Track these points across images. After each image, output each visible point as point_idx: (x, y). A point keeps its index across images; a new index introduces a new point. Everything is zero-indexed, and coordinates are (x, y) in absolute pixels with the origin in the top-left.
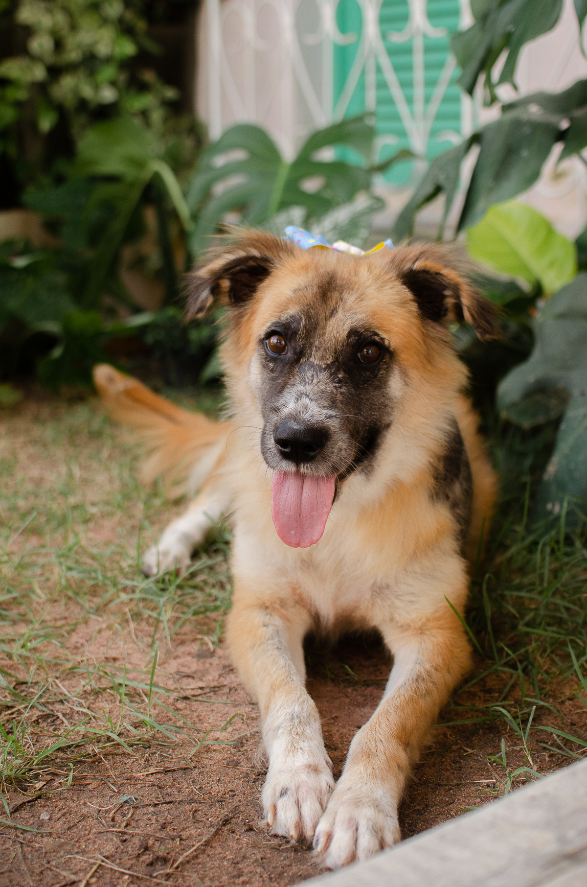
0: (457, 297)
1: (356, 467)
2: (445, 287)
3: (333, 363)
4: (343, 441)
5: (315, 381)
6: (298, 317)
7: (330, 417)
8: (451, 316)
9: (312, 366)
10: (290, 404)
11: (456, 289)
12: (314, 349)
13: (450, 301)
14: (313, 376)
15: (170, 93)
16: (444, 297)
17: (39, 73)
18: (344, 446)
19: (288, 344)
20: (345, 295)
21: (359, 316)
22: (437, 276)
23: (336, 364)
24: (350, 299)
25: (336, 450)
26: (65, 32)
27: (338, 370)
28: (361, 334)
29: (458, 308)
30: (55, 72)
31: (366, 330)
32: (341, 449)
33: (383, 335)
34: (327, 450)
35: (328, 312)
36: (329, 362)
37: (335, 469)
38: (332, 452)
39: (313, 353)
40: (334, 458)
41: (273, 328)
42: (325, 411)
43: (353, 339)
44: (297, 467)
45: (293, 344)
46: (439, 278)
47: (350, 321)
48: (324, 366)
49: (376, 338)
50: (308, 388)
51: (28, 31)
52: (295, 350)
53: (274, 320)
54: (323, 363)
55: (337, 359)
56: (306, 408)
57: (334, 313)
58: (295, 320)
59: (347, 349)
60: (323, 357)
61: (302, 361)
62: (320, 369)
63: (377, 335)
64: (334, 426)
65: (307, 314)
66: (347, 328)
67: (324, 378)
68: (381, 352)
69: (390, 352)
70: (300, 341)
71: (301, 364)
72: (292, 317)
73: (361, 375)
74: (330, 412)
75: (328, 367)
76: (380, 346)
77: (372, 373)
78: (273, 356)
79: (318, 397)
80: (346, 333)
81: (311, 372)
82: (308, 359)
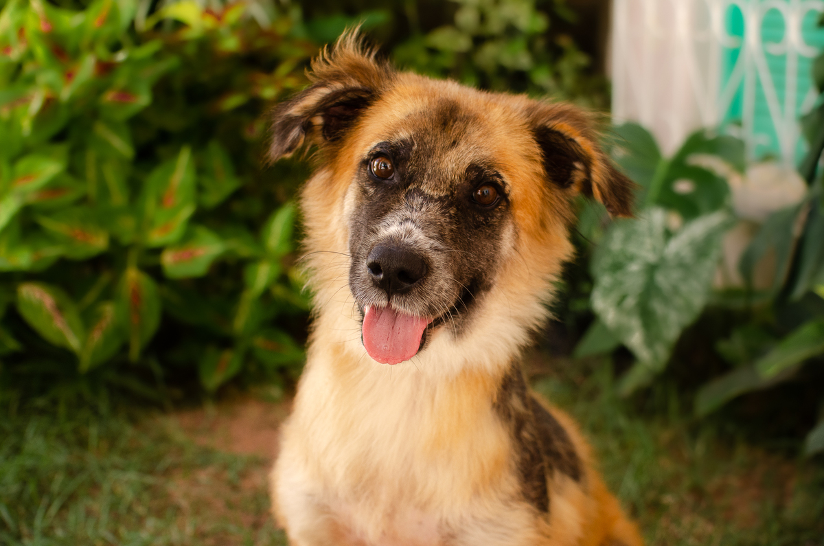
0: (588, 172)
1: (450, 318)
2: (577, 158)
3: (447, 196)
4: (446, 280)
5: (423, 209)
6: (410, 143)
7: (436, 249)
8: (575, 190)
9: (421, 194)
10: (392, 228)
11: (587, 163)
12: (426, 177)
13: (579, 176)
14: (422, 204)
16: (574, 169)
18: (446, 286)
19: (395, 169)
20: (470, 129)
21: (485, 153)
22: (570, 143)
23: (450, 198)
24: (475, 134)
25: (436, 288)
27: (450, 205)
28: (483, 171)
29: (588, 185)
31: (489, 167)
32: (442, 288)
33: (507, 179)
34: (427, 287)
35: (448, 143)
37: (431, 310)
38: (432, 290)
39: (425, 181)
40: (433, 297)
41: (378, 149)
42: (432, 241)
43: (473, 175)
44: (389, 300)
45: (401, 169)
46: (572, 146)
47: (471, 155)
48: (436, 197)
50: (415, 215)
52: (402, 176)
53: (381, 141)
54: (435, 194)
55: (452, 194)
56: (409, 233)
57: (454, 144)
58: (407, 145)
59: (465, 184)
60: (436, 187)
61: (410, 187)
62: (431, 199)
63: (500, 177)
64: (438, 259)
65: (422, 139)
66: (468, 161)
67: (434, 209)
68: (498, 197)
69: (507, 201)
70: (410, 167)
71: (410, 191)
72: (403, 141)
73: (474, 219)
74: (437, 244)
75: (440, 199)
76: (500, 191)
77: (486, 220)
78: (378, 180)
79: (426, 225)
80: (466, 166)
81: (420, 200)
82: (418, 187)
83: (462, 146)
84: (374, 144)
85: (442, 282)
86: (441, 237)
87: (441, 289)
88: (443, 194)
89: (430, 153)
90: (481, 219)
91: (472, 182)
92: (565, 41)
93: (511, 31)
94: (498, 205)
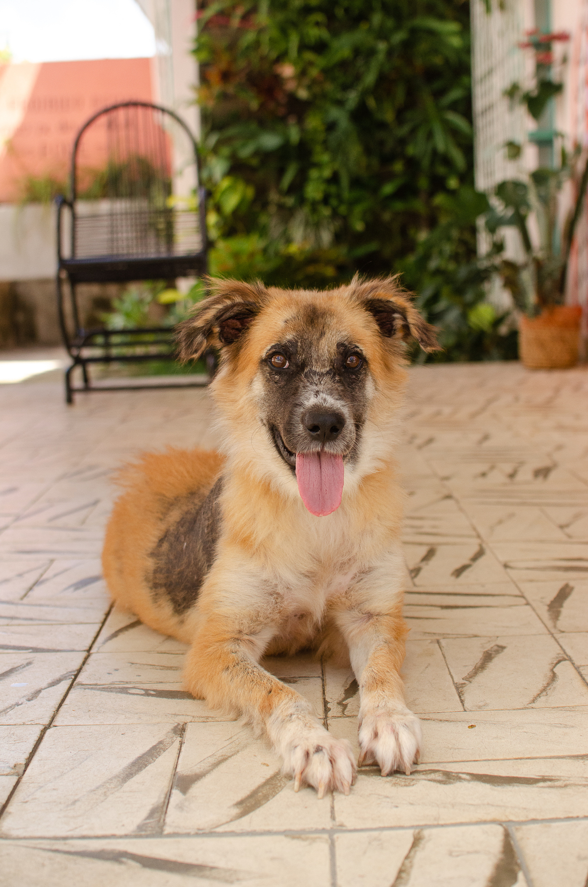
0: (405, 318)
2: (394, 311)
3: (331, 369)
5: (322, 383)
6: (295, 342)
7: (343, 406)
8: (399, 334)
9: (315, 373)
10: (310, 398)
11: (403, 312)
12: (313, 361)
13: (398, 323)
14: (320, 379)
16: (394, 319)
19: (289, 360)
20: (328, 320)
21: (344, 333)
22: (387, 303)
23: (333, 370)
24: (332, 322)
27: (335, 374)
28: (347, 346)
29: (406, 328)
31: (350, 343)
32: (351, 431)
33: (361, 347)
34: (345, 431)
35: (318, 335)
38: (347, 433)
39: (314, 364)
41: (273, 350)
42: (339, 402)
43: (342, 349)
44: (322, 446)
45: (293, 360)
46: (391, 305)
47: (336, 338)
48: (326, 372)
49: (358, 349)
50: (321, 388)
52: (296, 364)
53: (273, 344)
54: (324, 370)
55: (333, 366)
57: (322, 334)
58: (293, 343)
59: (339, 358)
60: (324, 366)
61: (306, 371)
62: (323, 374)
63: (357, 347)
65: (302, 337)
66: (334, 342)
67: (328, 380)
68: (360, 360)
69: (366, 362)
70: (300, 358)
71: (306, 373)
72: (289, 341)
73: (350, 378)
75: (328, 373)
76: (360, 356)
77: (357, 377)
78: (278, 370)
79: (331, 392)
80: (336, 345)
81: (317, 377)
82: (310, 369)
83: (328, 335)
84: (269, 347)
85: (350, 426)
88: (328, 369)
89: (310, 345)
90: (354, 377)
91: (342, 354)
94: (362, 367)
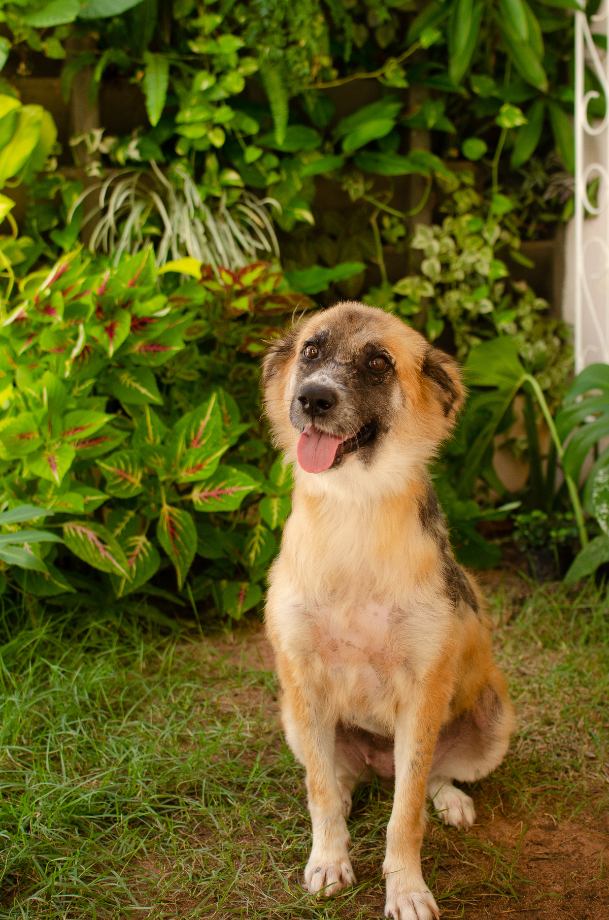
3: (351, 363)
4: (349, 409)
5: (335, 369)
6: (327, 332)
7: (342, 389)
9: (335, 362)
10: (313, 378)
12: (338, 351)
14: (334, 367)
15: (540, 303)
17: (429, 291)
18: (350, 414)
19: (319, 351)
20: (371, 323)
21: (377, 337)
23: (353, 364)
25: (342, 414)
26: (452, 254)
27: (353, 368)
28: (375, 348)
30: (442, 288)
31: (380, 347)
34: (336, 413)
35: (354, 330)
36: (347, 361)
38: (340, 414)
39: (337, 354)
40: (341, 419)
42: (339, 385)
43: (369, 350)
44: (313, 422)
45: (322, 349)
47: (368, 337)
48: (343, 363)
50: (329, 372)
51: (421, 255)
52: (323, 353)
53: (310, 336)
54: (343, 361)
55: (354, 361)
56: (324, 380)
57: (358, 331)
58: (326, 334)
59: (364, 356)
60: (344, 358)
61: (328, 359)
62: (340, 364)
63: (387, 352)
64: (342, 395)
65: (335, 329)
66: (366, 341)
67: (342, 370)
68: (387, 366)
69: (394, 369)
70: (328, 347)
71: (327, 361)
72: (324, 332)
73: (371, 379)
74: (341, 386)
75: (346, 364)
76: (388, 362)
77: (379, 380)
78: (309, 360)
79: (335, 377)
80: (365, 343)
81: (333, 365)
82: (332, 358)
83: (364, 332)
85: (346, 410)
86: (346, 384)
87: (346, 415)
89: (341, 336)
90: (376, 379)
91: (367, 354)
92: (522, 286)
93: (473, 278)
94: (387, 371)
